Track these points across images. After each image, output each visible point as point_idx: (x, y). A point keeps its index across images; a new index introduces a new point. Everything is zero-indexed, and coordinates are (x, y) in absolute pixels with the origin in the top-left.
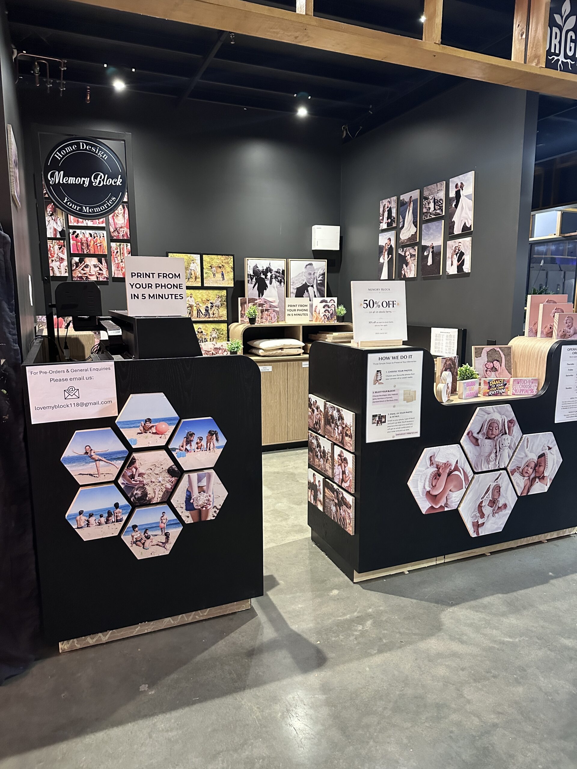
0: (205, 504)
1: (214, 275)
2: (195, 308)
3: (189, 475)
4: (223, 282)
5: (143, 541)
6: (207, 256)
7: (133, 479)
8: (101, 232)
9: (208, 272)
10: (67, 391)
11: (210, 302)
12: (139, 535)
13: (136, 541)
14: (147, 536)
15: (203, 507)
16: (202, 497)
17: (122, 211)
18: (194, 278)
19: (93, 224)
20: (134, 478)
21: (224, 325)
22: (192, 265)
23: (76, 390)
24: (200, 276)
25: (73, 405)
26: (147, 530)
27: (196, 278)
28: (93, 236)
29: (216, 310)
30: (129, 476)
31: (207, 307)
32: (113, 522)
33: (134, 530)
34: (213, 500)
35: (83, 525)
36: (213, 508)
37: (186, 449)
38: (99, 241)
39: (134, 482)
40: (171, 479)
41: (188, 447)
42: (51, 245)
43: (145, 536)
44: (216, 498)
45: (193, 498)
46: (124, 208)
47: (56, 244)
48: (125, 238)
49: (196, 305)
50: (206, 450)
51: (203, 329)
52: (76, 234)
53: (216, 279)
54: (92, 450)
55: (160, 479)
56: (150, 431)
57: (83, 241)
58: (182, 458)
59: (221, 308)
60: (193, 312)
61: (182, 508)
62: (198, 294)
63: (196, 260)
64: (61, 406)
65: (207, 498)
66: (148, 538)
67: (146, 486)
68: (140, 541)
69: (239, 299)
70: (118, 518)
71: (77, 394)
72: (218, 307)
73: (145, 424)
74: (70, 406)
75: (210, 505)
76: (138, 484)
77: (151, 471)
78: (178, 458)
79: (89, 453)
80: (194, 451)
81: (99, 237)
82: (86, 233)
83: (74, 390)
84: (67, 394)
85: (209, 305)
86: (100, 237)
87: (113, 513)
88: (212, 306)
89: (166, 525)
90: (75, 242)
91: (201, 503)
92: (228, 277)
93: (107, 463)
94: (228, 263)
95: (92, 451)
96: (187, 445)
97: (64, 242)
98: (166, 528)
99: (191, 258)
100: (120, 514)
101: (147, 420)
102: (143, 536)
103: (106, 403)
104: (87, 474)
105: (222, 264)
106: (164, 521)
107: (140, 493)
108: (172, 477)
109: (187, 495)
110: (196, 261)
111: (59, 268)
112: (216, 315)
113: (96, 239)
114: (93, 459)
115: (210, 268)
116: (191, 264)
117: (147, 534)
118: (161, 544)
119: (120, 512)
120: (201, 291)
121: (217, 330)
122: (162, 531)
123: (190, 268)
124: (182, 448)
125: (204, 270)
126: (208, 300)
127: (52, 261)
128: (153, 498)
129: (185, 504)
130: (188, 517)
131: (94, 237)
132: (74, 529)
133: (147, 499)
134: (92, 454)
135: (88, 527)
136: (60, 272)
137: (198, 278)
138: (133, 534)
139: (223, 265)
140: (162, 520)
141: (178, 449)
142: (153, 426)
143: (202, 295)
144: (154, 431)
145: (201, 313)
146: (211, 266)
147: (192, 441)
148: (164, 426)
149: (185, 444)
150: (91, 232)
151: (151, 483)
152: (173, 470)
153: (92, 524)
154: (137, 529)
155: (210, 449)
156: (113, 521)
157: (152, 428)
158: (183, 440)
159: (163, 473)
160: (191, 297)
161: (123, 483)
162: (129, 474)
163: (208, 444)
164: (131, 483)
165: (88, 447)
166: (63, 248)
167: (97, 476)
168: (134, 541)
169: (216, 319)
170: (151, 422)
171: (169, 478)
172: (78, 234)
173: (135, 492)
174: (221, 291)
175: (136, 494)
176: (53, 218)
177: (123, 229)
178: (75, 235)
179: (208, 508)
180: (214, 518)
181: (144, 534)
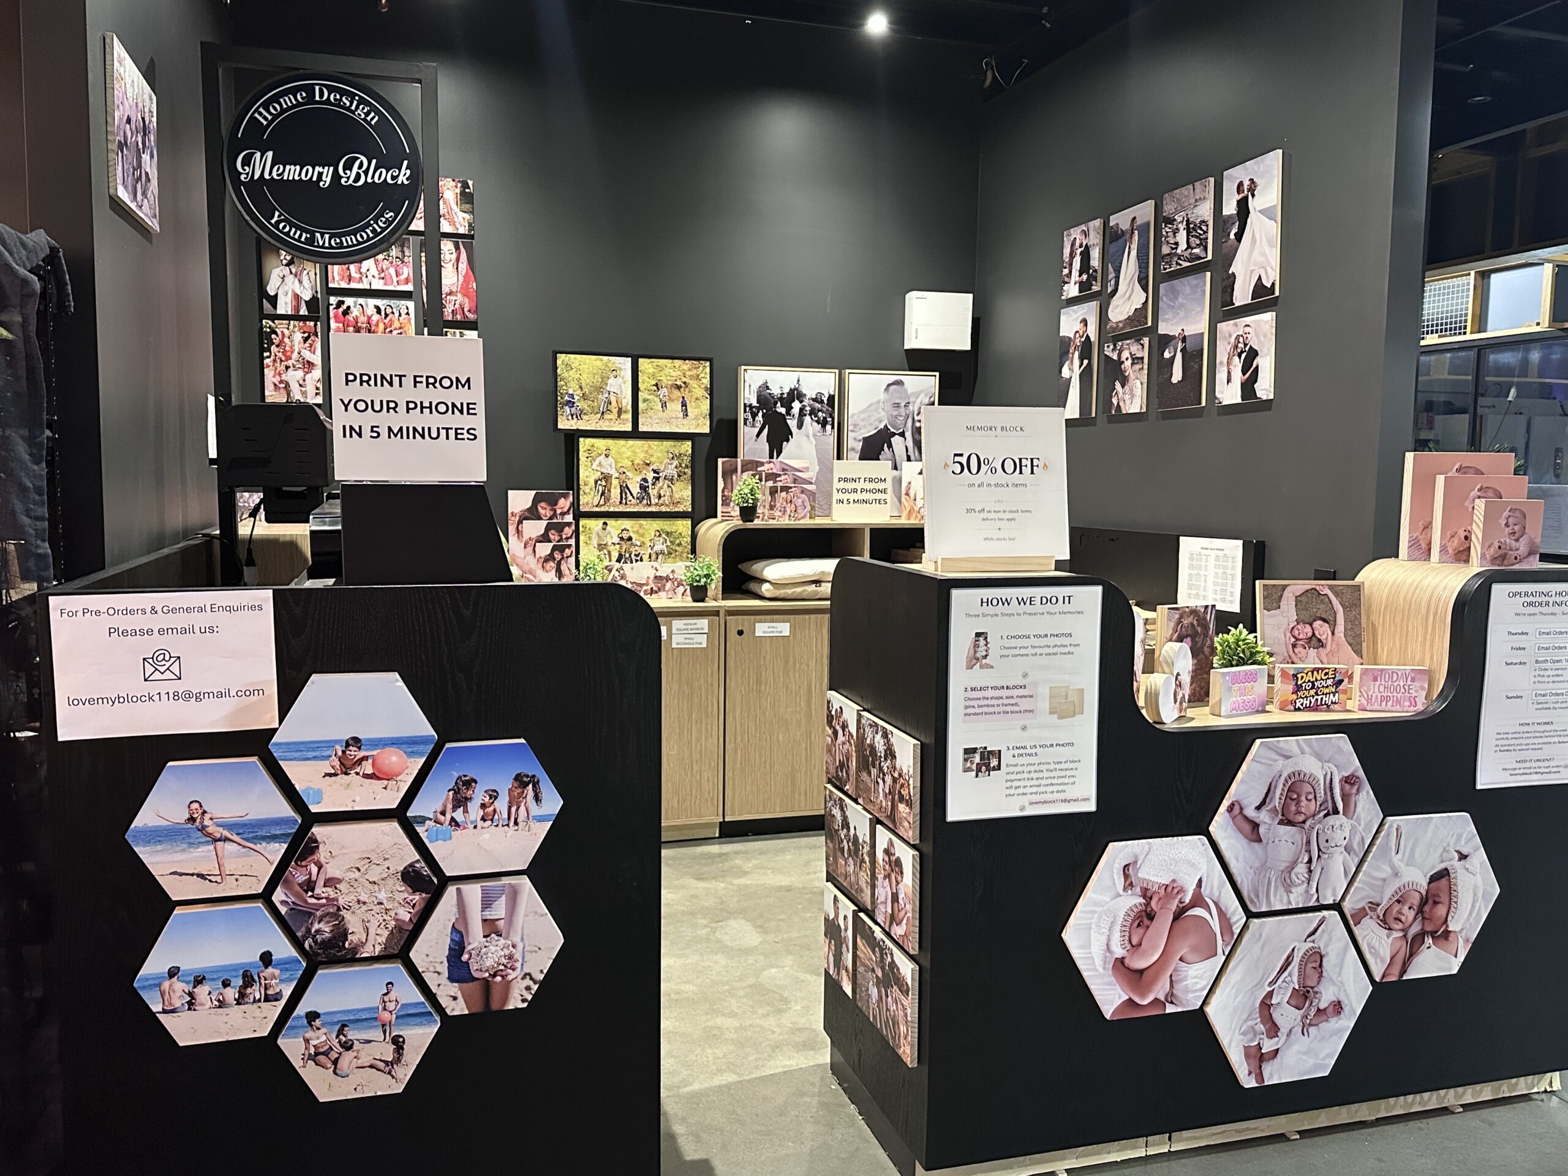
0: (503, 968)
1: (664, 405)
2: (615, 482)
3: (458, 889)
4: (685, 421)
5: (334, 1055)
6: (649, 360)
7: (310, 894)
8: (403, 302)
9: (649, 397)
10: (150, 661)
11: (652, 467)
12: (324, 1038)
13: (316, 1054)
14: (345, 1042)
15: (494, 975)
16: (493, 949)
17: (454, 256)
18: (615, 411)
19: (385, 284)
20: (313, 891)
21: (685, 522)
22: (611, 381)
23: (173, 660)
24: (630, 408)
25: (164, 697)
26: (344, 1026)
27: (620, 412)
28: (383, 313)
29: (665, 486)
30: (300, 885)
31: (645, 480)
32: (255, 1001)
33: (311, 1026)
34: (523, 958)
35: (177, 1003)
36: (523, 979)
37: (453, 819)
38: (396, 324)
39: (313, 901)
40: (411, 897)
41: (459, 815)
42: (286, 332)
43: (340, 1042)
44: (531, 952)
45: (469, 948)
46: (457, 248)
47: (296, 329)
48: (459, 317)
49: (617, 475)
50: (508, 825)
51: (634, 532)
52: (344, 307)
53: (668, 413)
54: (204, 812)
55: (382, 896)
56: (358, 770)
57: (359, 324)
58: (440, 842)
59: (678, 484)
60: (609, 491)
61: (439, 973)
62: (624, 449)
63: (621, 369)
64: (135, 699)
65: (507, 952)
66: (348, 1046)
67: (343, 912)
68: (326, 1054)
69: (720, 461)
70: (270, 992)
71: (175, 668)
72: (672, 480)
73: (344, 752)
74: (156, 698)
75: (514, 970)
76: (323, 905)
77: (357, 874)
78: (431, 842)
79: (198, 820)
80: (475, 827)
81: (397, 314)
82: (367, 305)
83: (167, 658)
84: (149, 669)
85: (650, 476)
86: (400, 315)
87: (256, 978)
88: (657, 479)
89: (394, 1016)
90: (341, 325)
91: (489, 963)
92: (696, 411)
93: (244, 847)
94: (697, 378)
95: (207, 816)
96: (455, 808)
97: (315, 325)
98: (395, 1025)
99: (610, 365)
100: (274, 982)
101: (351, 742)
102: (335, 1042)
103: (248, 693)
104: (192, 875)
105: (684, 380)
106: (391, 1006)
107: (327, 930)
108: (414, 892)
109: (452, 940)
110: (622, 373)
111: (301, 386)
112: (666, 500)
113: (391, 320)
114: (209, 835)
115: (655, 388)
116: (608, 378)
117: (345, 1036)
118: (381, 1065)
119: (274, 977)
120: (631, 442)
121: (668, 534)
122: (385, 1032)
123: (608, 389)
124: (442, 818)
125: (640, 394)
126: (648, 465)
127: (287, 368)
128: (363, 944)
129: (446, 964)
130: (455, 998)
131: (386, 315)
132: (154, 1014)
133: (347, 945)
134: (207, 822)
135: (189, 1009)
136: (304, 394)
137: (625, 412)
138: (307, 1035)
139: (685, 383)
140: (384, 1002)
141: (430, 819)
142: (365, 758)
143: (634, 452)
144: (369, 771)
145: (629, 494)
146: (656, 385)
147: (471, 799)
148: (394, 759)
149: (450, 806)
150: (379, 302)
151: (357, 906)
152: (417, 873)
153: (202, 1005)
154: (318, 1022)
155: (516, 823)
156: (257, 998)
157: (364, 763)
158: (444, 797)
159: (390, 882)
160: (607, 456)
161: (283, 902)
162: (302, 878)
163: (514, 809)
164: (306, 902)
165: (195, 806)
166: (312, 338)
167: (218, 879)
168: (310, 1054)
169: (664, 509)
170: (359, 748)
171: (406, 895)
172: (349, 308)
173: (316, 926)
174: (680, 444)
175: (318, 931)
176: (294, 271)
177: (453, 298)
178: (341, 310)
179: (510, 978)
180: (525, 1005)
181: (337, 1037)
